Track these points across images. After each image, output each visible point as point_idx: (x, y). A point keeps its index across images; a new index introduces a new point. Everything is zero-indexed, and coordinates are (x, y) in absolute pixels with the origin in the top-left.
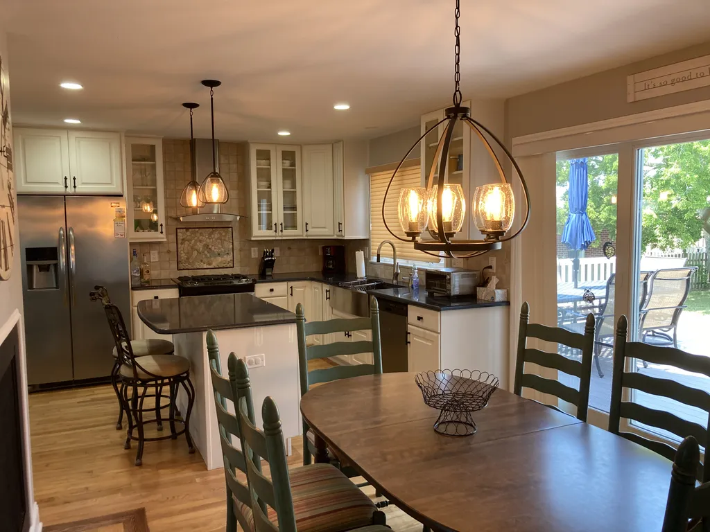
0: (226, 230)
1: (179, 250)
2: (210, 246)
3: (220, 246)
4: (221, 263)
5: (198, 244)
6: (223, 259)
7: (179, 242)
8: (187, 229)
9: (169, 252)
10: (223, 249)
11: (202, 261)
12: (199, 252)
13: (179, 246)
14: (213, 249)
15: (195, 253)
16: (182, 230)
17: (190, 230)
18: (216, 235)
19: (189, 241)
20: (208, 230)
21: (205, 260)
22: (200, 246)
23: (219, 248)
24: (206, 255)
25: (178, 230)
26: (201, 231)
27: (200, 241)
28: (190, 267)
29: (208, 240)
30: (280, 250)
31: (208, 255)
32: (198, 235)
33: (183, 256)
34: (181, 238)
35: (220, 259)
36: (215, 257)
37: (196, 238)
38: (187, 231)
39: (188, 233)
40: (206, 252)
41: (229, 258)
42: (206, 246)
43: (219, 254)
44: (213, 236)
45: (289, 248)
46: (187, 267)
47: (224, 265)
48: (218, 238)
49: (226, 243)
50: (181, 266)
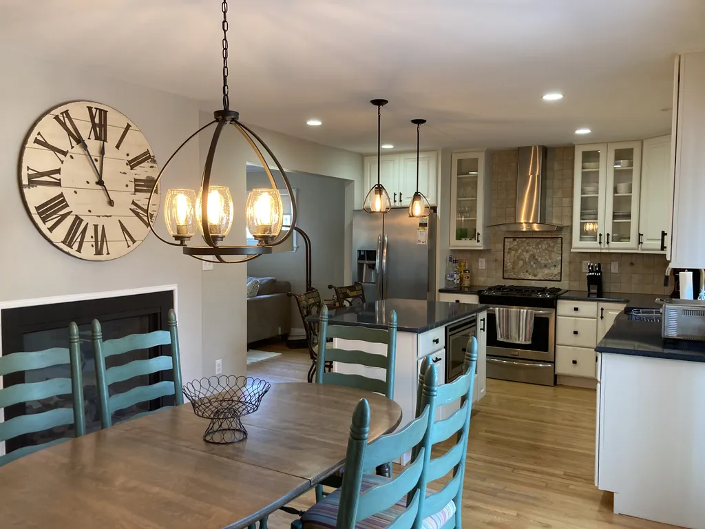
0: (554, 240)
1: (505, 259)
2: (537, 257)
3: (548, 257)
4: (547, 274)
5: (525, 253)
6: (550, 271)
7: (506, 250)
8: (514, 238)
9: (496, 260)
10: (550, 261)
11: (527, 271)
12: (525, 263)
13: (506, 254)
14: (539, 260)
15: (521, 263)
16: (509, 240)
17: (517, 240)
18: (544, 246)
19: (516, 251)
20: (535, 240)
21: (530, 271)
22: (526, 256)
23: (546, 260)
24: (532, 266)
25: (506, 239)
26: (528, 240)
27: (527, 252)
28: (515, 276)
29: (535, 251)
30: (620, 265)
31: (534, 266)
32: (525, 245)
33: (509, 265)
34: (508, 247)
35: (546, 271)
36: (541, 268)
37: (523, 248)
38: (514, 240)
39: (515, 243)
40: (532, 263)
41: (557, 270)
42: (533, 256)
43: (545, 266)
44: (540, 246)
45: (632, 264)
46: (511, 277)
47: (551, 278)
48: (546, 249)
49: (553, 255)
50: (506, 276)
